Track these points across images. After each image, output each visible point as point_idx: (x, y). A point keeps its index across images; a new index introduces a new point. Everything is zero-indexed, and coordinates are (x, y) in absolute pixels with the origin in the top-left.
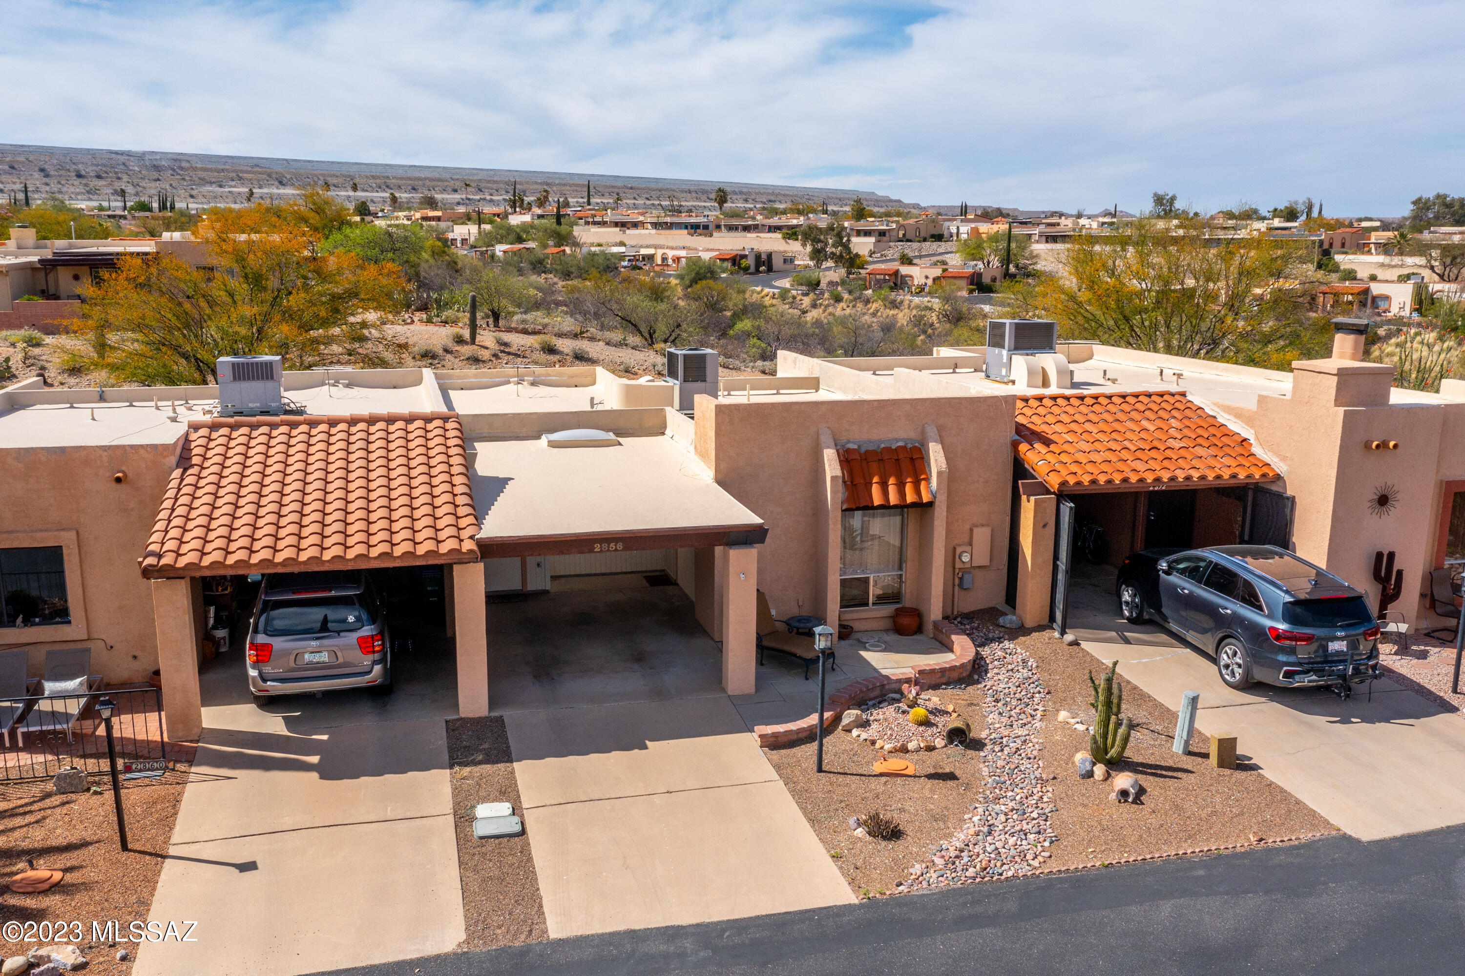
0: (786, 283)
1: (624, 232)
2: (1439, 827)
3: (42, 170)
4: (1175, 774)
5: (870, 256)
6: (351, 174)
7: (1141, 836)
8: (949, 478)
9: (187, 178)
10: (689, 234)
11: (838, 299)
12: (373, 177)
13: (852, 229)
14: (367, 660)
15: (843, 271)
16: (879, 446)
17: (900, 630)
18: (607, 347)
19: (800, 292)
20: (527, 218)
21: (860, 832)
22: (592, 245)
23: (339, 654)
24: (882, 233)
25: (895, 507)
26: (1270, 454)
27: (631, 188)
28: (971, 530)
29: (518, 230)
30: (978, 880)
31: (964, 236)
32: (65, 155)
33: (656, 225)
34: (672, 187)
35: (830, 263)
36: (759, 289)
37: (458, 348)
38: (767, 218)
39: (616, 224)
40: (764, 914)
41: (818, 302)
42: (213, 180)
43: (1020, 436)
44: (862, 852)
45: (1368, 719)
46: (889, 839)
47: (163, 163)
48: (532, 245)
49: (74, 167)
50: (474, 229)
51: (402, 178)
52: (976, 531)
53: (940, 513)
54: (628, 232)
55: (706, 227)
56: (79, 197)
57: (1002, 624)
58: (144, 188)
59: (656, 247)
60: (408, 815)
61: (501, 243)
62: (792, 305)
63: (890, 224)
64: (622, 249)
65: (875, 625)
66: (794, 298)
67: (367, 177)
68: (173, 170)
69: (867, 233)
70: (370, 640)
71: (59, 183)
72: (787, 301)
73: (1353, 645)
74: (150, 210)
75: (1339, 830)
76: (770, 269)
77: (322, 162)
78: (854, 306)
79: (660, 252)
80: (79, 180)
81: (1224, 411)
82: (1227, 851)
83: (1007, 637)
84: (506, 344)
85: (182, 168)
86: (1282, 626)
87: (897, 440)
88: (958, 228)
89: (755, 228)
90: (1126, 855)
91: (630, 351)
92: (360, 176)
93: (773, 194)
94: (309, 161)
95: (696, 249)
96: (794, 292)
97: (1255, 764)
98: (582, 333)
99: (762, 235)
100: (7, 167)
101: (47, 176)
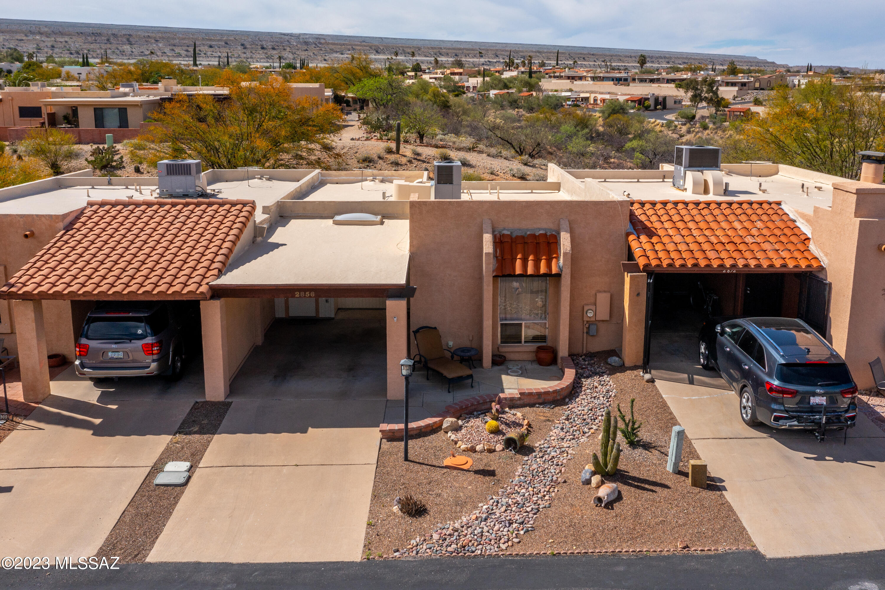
0: (671, 117)
1: (573, 83)
2: (837, 553)
3: (242, 45)
4: (654, 488)
5: (734, 100)
6: (419, 46)
7: (594, 535)
8: (572, 258)
9: (323, 49)
10: (614, 84)
11: (705, 128)
12: (432, 48)
13: (723, 82)
14: (148, 359)
15: (713, 110)
16: (526, 233)
17: (540, 362)
18: (488, 157)
19: (680, 123)
20: (514, 73)
21: (396, 509)
22: (552, 91)
23: (130, 354)
24: (744, 84)
25: (531, 276)
26: (819, 250)
27: (593, 55)
28: (596, 295)
29: (506, 81)
30: (454, 554)
31: (803, 87)
32: (256, 36)
33: (594, 79)
34: (619, 54)
35: (704, 104)
36: (653, 120)
37: (388, 156)
38: (667, 74)
39: (569, 78)
40: (291, 561)
41: (691, 130)
42: (338, 50)
43: (635, 229)
44: (389, 523)
45: (839, 459)
46: (414, 516)
47: (310, 40)
48: (513, 91)
49: (260, 43)
50: (480, 79)
51: (449, 49)
52: (599, 296)
53: (566, 281)
54: (575, 82)
55: (626, 80)
56: (262, 61)
57: (609, 363)
58: (298, 55)
59: (592, 92)
60: (125, 464)
61: (494, 89)
62: (674, 131)
63: (750, 78)
64: (569, 94)
65: (525, 357)
66: (676, 126)
67: (428, 48)
68: (316, 44)
69: (733, 84)
70: (150, 346)
71: (251, 52)
72: (671, 129)
73: (832, 400)
74: (295, 68)
75: (755, 546)
76: (664, 107)
77: (402, 39)
78: (716, 133)
79: (593, 96)
80: (262, 50)
81: (801, 217)
82: (654, 553)
83: (608, 372)
84: (418, 154)
85: (320, 43)
86: (776, 383)
87: (540, 229)
88: (799, 81)
89: (658, 81)
90: (574, 548)
91: (503, 160)
92: (424, 48)
93: (686, 58)
94: (394, 39)
95: (617, 94)
96: (676, 123)
97: (724, 486)
98: (473, 148)
99: (662, 85)
100: (224, 43)
101: (245, 48)
